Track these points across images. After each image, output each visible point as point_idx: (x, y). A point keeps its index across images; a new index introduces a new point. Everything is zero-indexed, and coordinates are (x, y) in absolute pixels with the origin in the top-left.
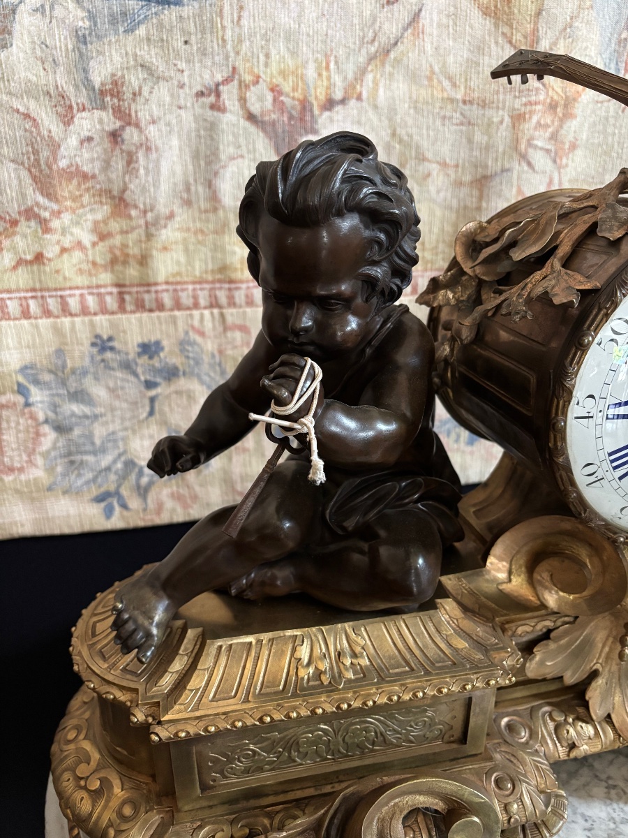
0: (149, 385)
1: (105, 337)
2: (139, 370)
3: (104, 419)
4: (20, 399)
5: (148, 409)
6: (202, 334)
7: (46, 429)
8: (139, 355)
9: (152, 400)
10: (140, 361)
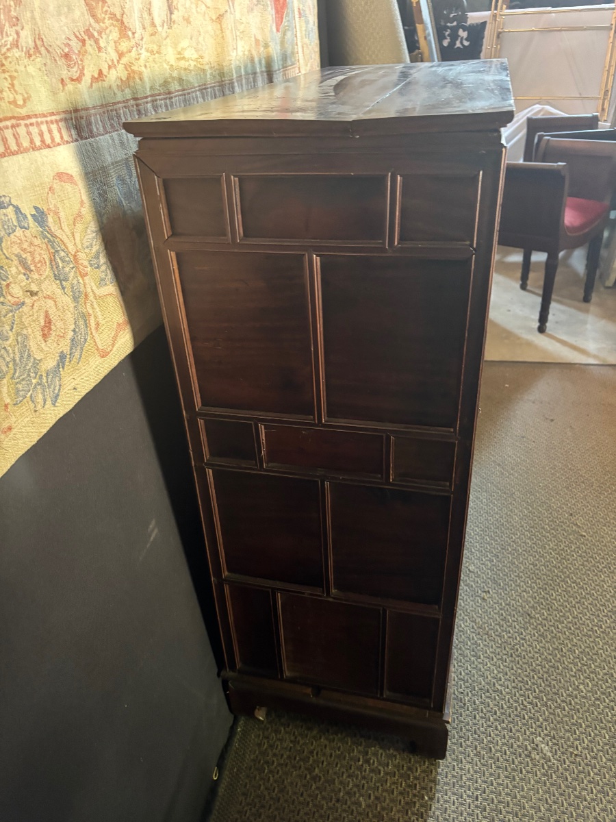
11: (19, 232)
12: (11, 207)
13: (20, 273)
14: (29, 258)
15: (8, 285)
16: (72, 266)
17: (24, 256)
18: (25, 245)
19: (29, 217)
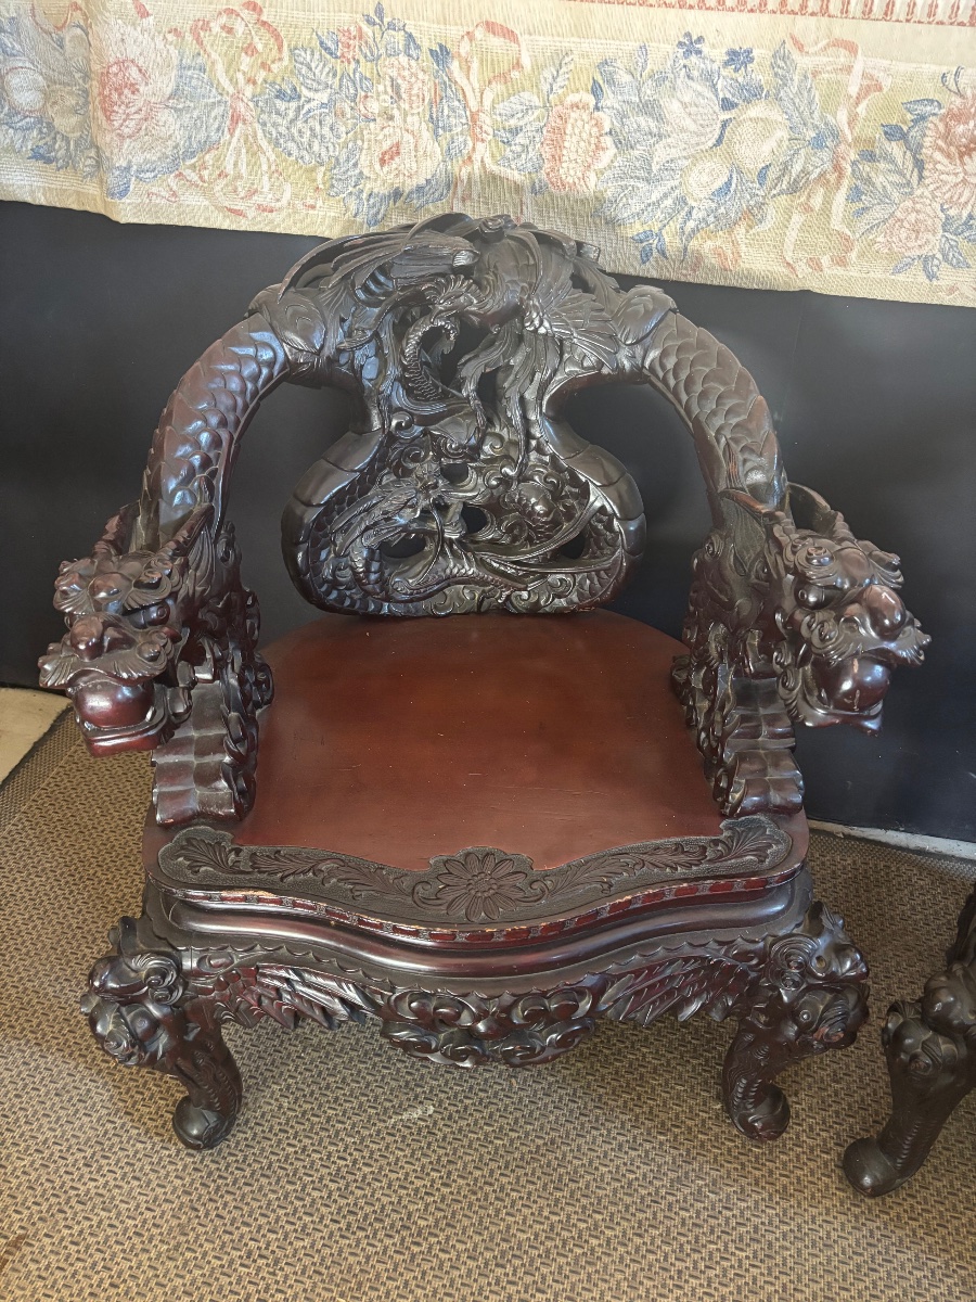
0: (727, 105)
1: (694, 38)
2: (719, 86)
3: (669, 140)
4: (592, 101)
5: (716, 136)
6: (801, 48)
7: (608, 141)
8: (726, 64)
9: (724, 125)
10: (724, 72)
11: (403, 59)
12: (402, 33)
13: (386, 92)
14: (404, 86)
15: (366, 97)
16: (464, 121)
17: (400, 81)
18: (406, 73)
19: (424, 49)
